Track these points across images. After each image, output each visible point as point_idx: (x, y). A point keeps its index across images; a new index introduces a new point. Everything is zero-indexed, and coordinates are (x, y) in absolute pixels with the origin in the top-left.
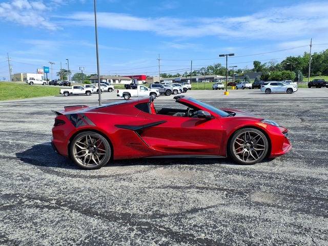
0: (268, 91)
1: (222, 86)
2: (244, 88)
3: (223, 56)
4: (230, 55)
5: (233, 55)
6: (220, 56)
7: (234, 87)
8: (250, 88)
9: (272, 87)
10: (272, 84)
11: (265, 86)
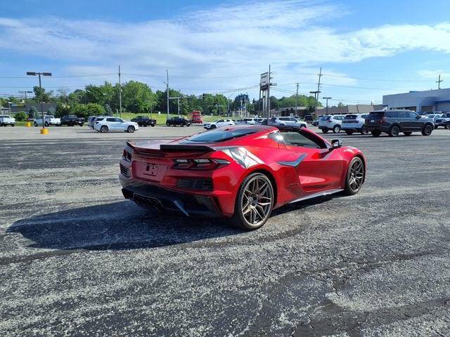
0: (104, 129)
1: (12, 120)
2: (48, 124)
3: (34, 74)
4: (45, 74)
5: (50, 74)
6: (28, 74)
7: (29, 123)
8: (57, 125)
9: (109, 124)
10: (108, 120)
11: (100, 122)
